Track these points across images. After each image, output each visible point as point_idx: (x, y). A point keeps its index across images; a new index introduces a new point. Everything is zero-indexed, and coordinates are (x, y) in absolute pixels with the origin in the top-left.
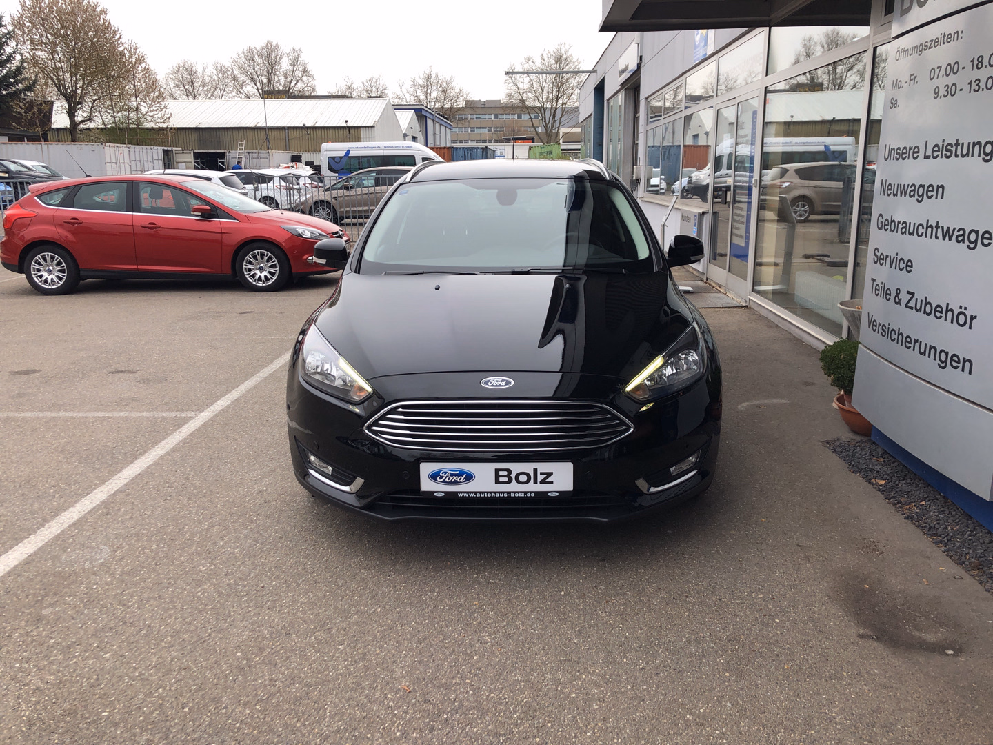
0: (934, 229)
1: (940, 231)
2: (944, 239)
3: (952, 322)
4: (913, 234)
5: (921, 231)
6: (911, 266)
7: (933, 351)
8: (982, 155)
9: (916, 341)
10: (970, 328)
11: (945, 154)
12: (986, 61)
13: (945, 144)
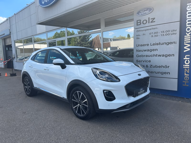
0: (156, 56)
1: (157, 56)
2: (159, 56)
3: (163, 68)
4: (150, 56)
5: (152, 56)
6: (150, 61)
7: (159, 73)
8: (166, 44)
9: (154, 72)
10: (168, 68)
11: (157, 45)
12: (165, 32)
13: (156, 43)
